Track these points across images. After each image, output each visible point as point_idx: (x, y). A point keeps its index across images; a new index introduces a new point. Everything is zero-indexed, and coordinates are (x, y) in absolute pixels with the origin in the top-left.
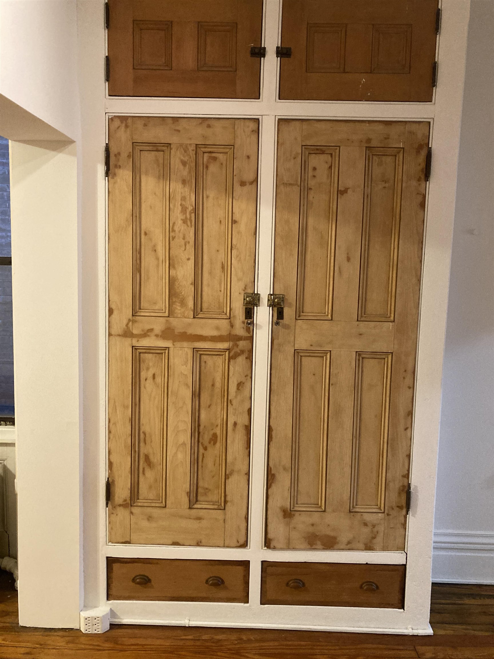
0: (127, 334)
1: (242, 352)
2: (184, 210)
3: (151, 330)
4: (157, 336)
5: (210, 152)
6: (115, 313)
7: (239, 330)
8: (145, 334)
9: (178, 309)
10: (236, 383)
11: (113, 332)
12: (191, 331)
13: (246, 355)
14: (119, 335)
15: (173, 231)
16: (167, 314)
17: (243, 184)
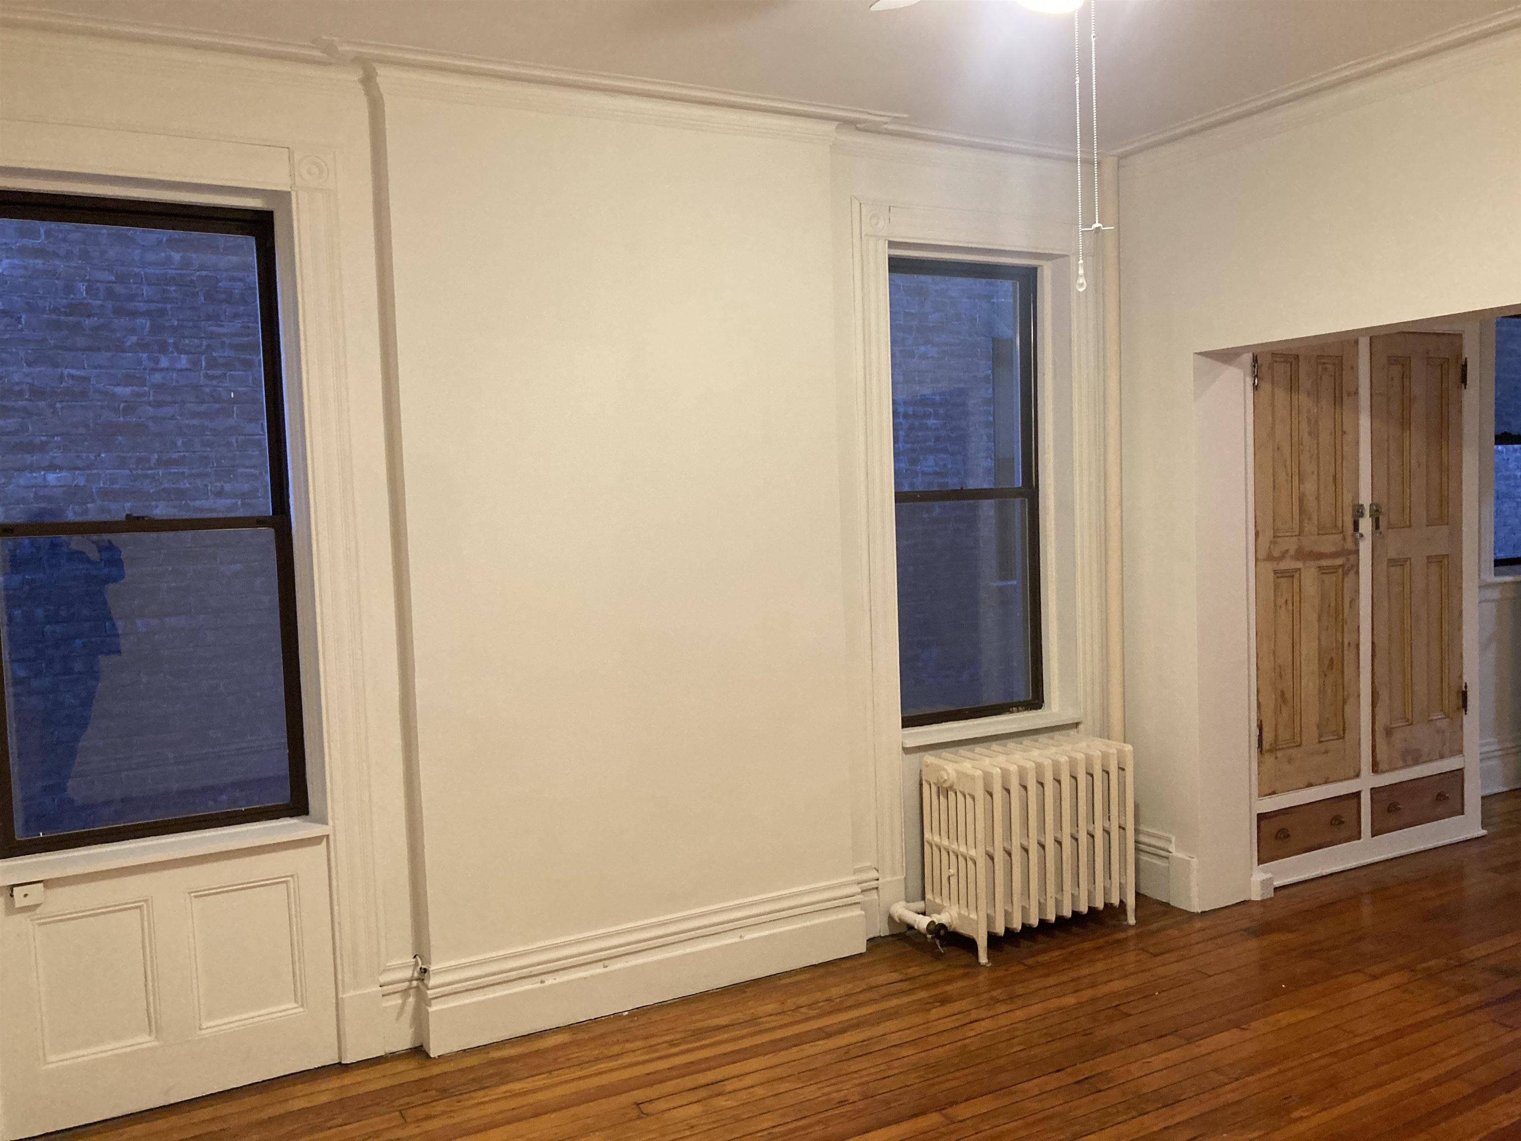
0: (1270, 558)
1: (1352, 566)
2: (1309, 422)
3: (1287, 551)
4: (1292, 557)
5: (1324, 363)
6: (1260, 535)
7: (1350, 545)
8: (1283, 557)
9: (1307, 528)
10: (1349, 600)
11: (1260, 557)
12: (1316, 549)
13: (1355, 569)
14: (1264, 560)
15: (1302, 444)
16: (1297, 533)
17: (1349, 395)
